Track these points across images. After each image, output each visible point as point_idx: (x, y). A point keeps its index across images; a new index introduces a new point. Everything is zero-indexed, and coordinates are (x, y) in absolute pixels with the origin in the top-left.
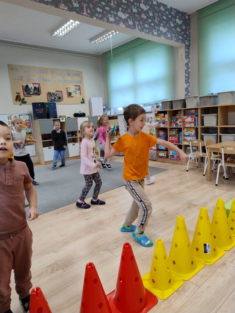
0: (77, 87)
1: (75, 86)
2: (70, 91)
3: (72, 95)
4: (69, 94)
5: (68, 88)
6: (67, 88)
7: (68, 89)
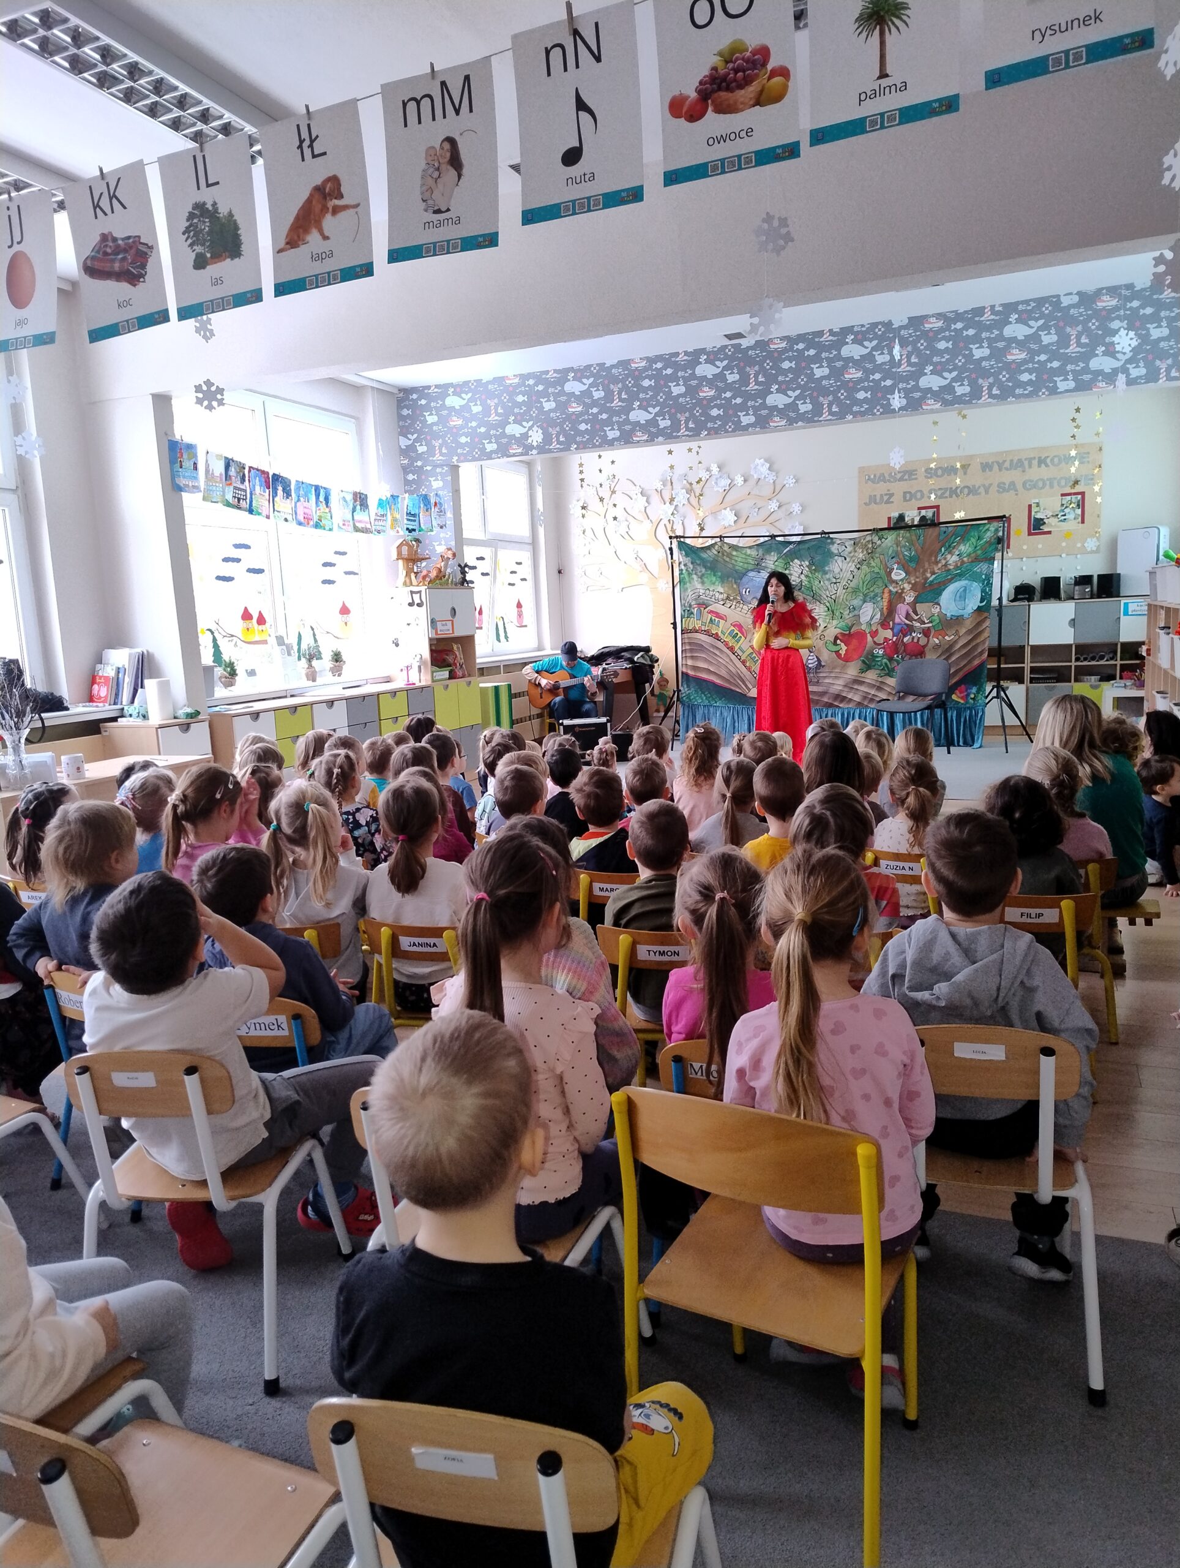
0: (1069, 498)
1: (1062, 495)
2: (1039, 516)
3: (1045, 528)
4: (1036, 526)
5: (1034, 506)
6: (1030, 506)
7: (1034, 509)
